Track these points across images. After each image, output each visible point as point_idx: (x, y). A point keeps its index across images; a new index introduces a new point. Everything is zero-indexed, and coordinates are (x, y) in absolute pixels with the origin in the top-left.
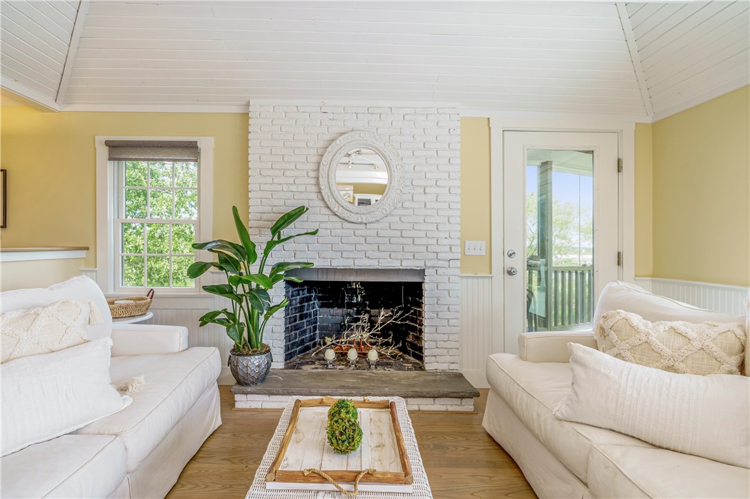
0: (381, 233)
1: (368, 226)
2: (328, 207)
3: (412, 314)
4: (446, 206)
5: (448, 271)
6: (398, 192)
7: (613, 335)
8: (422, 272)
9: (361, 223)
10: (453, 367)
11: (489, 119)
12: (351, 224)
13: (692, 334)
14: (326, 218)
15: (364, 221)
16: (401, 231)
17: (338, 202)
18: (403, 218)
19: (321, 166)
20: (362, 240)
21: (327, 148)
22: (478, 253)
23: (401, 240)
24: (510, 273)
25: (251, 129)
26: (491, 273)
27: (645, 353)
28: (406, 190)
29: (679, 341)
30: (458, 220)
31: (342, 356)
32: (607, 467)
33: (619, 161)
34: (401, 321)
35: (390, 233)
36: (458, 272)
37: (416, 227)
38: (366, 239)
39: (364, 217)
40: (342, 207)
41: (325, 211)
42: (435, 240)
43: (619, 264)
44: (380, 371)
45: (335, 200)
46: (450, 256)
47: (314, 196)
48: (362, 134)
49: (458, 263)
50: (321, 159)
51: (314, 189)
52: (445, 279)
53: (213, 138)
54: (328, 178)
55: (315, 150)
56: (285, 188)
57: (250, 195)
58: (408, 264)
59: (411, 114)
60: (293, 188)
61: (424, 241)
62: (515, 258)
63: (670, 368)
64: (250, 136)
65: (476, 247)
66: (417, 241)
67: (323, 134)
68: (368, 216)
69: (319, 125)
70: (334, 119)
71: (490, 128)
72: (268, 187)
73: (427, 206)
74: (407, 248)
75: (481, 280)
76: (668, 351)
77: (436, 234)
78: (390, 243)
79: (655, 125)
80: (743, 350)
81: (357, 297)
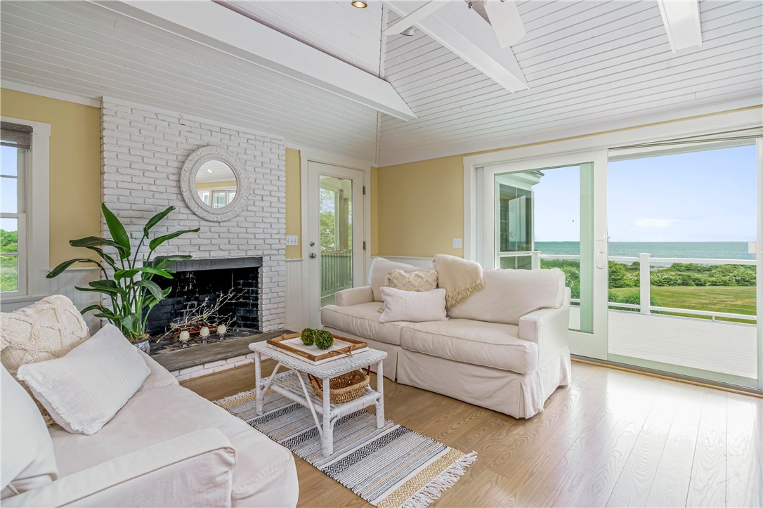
0: (232, 230)
1: (221, 224)
2: (188, 207)
3: (245, 293)
4: (276, 210)
5: (278, 258)
6: (245, 198)
7: (395, 281)
8: (260, 260)
9: (217, 222)
10: (281, 326)
11: (299, 151)
12: (207, 222)
13: (423, 276)
14: (185, 217)
15: (219, 220)
16: (246, 228)
17: (197, 204)
18: (248, 219)
19: (183, 172)
20: (217, 235)
21: (188, 156)
22: (294, 244)
23: (247, 235)
24: (312, 257)
25: (105, 125)
26: (301, 257)
27: (409, 286)
28: (250, 197)
29: (419, 280)
30: (284, 221)
31: (195, 335)
32: (410, 331)
33: (364, 188)
34: (236, 300)
35: (238, 230)
36: (284, 258)
37: (257, 225)
38: (219, 235)
39: (219, 217)
40: (201, 208)
41: (186, 211)
42: (269, 236)
43: (364, 249)
44: (229, 340)
45: (196, 203)
46: (279, 246)
47: (174, 197)
48: (219, 150)
49: (284, 252)
50: (183, 165)
51: (175, 190)
52: (276, 263)
53: (50, 125)
54: (189, 182)
55: (175, 157)
56: (145, 187)
57: (106, 191)
58: (251, 254)
59: (253, 139)
60: (154, 188)
61: (263, 236)
62: (315, 246)
63: (418, 291)
64: (105, 133)
65: (293, 240)
66: (257, 236)
67: (182, 143)
68: (223, 216)
69: (178, 134)
70: (191, 132)
71: (300, 158)
72: (126, 185)
73: (265, 210)
74: (250, 242)
75: (295, 263)
76: (416, 284)
77: (270, 231)
78: (238, 238)
79: (378, 169)
80: (437, 279)
81: (189, 286)
